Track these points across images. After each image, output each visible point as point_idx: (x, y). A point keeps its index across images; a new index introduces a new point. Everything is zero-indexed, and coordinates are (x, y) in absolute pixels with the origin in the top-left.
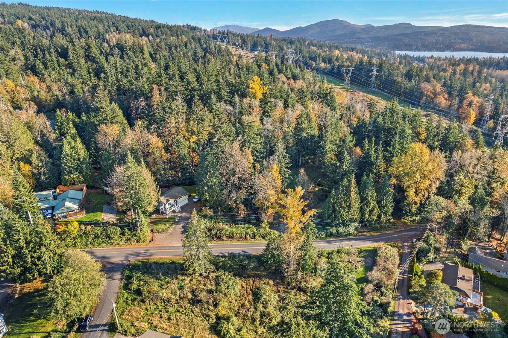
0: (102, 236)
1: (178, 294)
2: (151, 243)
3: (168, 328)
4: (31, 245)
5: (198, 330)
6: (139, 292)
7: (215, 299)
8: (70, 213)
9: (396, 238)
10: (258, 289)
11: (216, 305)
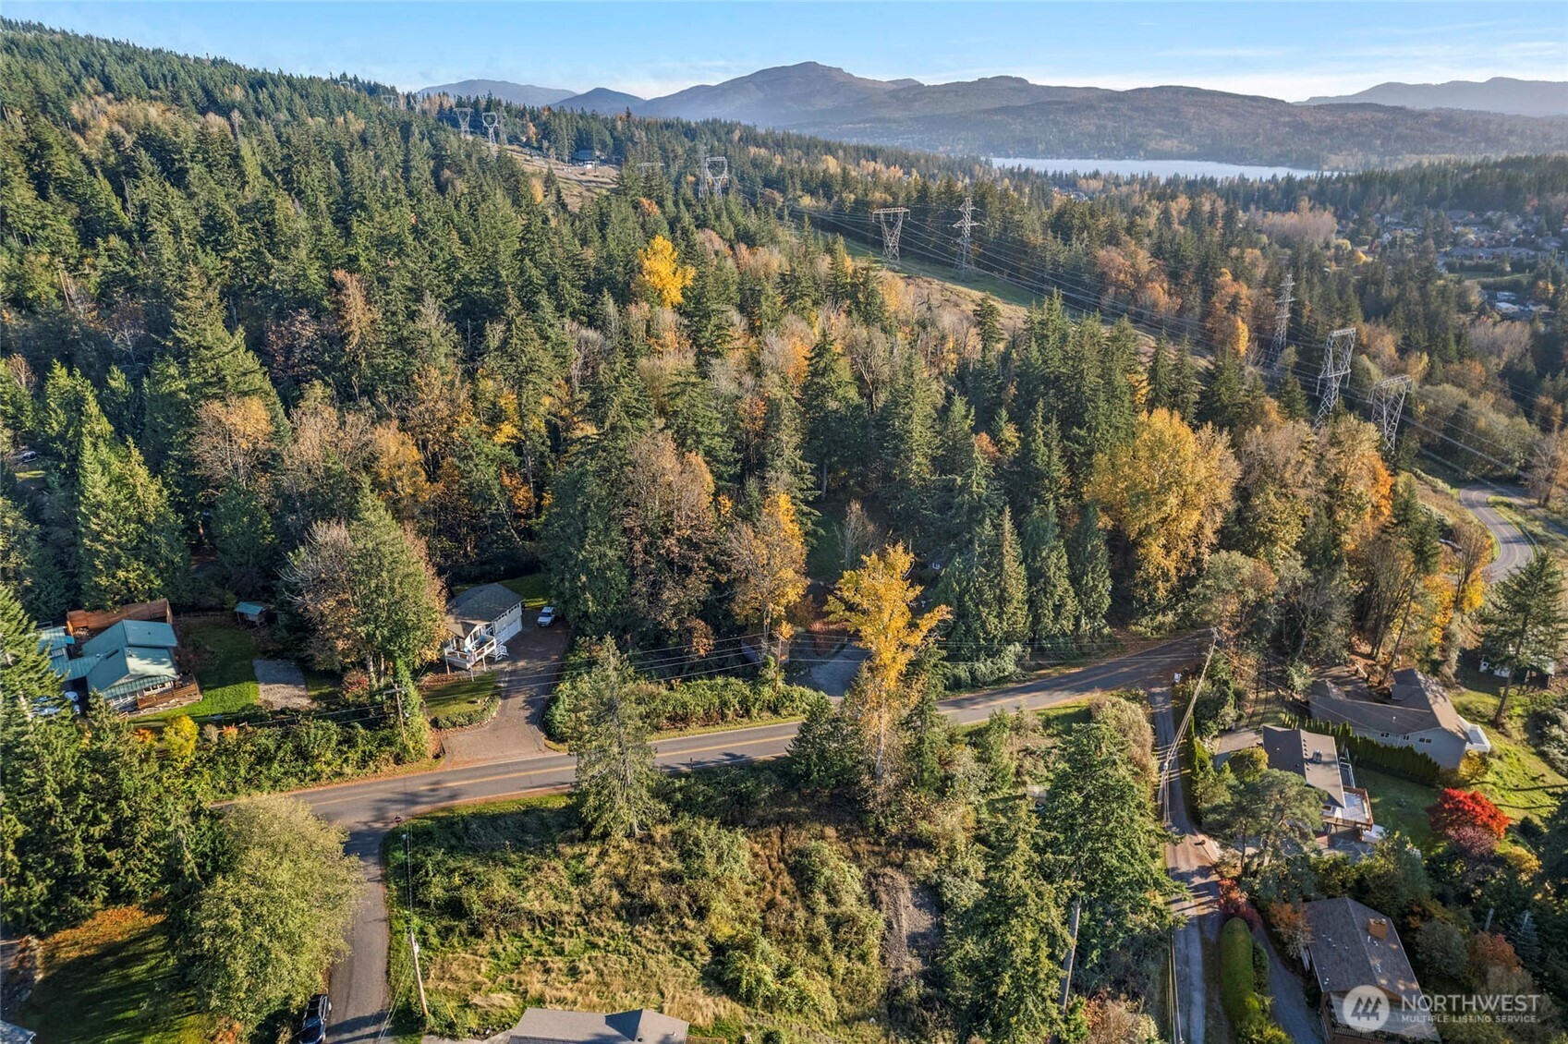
0: (281, 754)
1: (576, 898)
2: (442, 761)
3: (580, 999)
4: (82, 799)
5: (671, 989)
6: (455, 908)
7: (694, 898)
8: (146, 693)
9: (1128, 676)
10: (801, 853)
11: (701, 913)
